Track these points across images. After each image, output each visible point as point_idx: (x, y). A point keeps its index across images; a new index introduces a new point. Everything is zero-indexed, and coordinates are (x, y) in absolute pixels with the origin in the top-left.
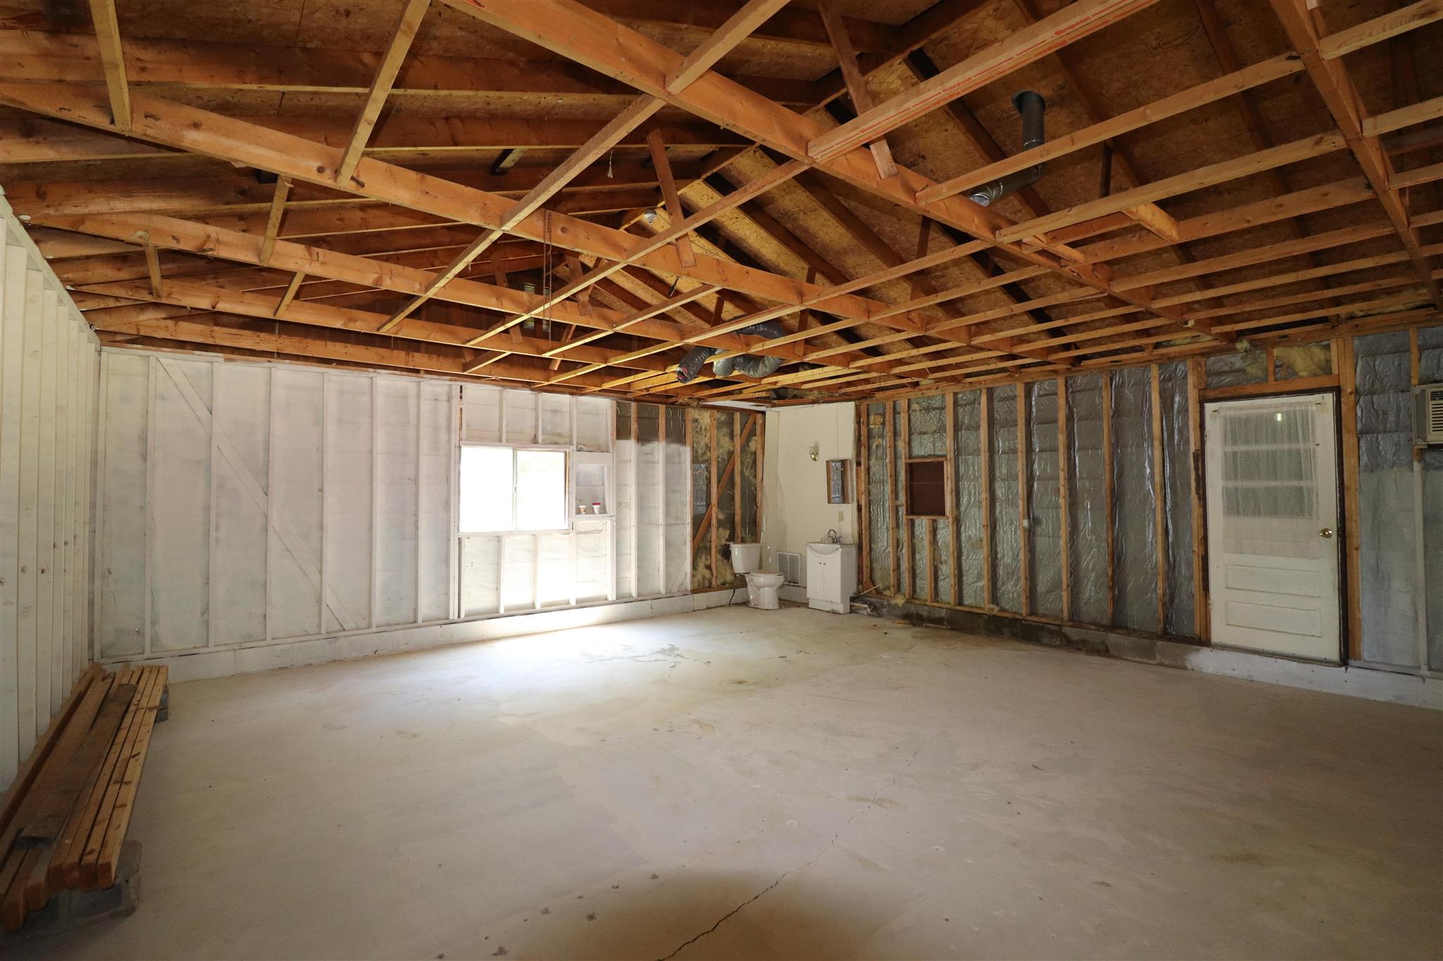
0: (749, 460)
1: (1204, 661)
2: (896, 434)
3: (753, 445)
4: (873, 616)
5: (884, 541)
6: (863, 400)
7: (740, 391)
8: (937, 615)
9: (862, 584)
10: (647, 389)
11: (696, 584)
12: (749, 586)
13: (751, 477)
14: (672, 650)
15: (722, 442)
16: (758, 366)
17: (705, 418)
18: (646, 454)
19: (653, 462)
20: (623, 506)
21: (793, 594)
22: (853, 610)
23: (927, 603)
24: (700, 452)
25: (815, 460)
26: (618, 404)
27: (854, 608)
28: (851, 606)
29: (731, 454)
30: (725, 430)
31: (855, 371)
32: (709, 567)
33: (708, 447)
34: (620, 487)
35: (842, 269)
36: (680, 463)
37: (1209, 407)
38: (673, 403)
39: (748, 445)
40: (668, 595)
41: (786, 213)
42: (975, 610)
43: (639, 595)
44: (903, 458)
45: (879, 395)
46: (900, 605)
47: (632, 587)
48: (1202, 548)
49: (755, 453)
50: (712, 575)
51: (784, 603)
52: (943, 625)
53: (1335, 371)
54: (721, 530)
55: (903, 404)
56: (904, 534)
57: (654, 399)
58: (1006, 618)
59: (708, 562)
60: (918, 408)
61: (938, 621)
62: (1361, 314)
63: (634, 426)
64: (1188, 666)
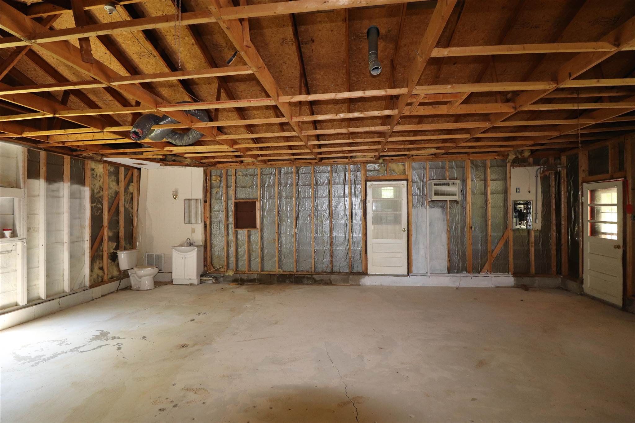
0: (129, 197)
1: (366, 281)
2: (227, 187)
3: (131, 188)
4: (216, 283)
5: (219, 242)
6: (209, 167)
7: (142, 153)
8: (252, 278)
9: (206, 267)
10: (63, 143)
11: (92, 281)
12: (131, 278)
13: (130, 209)
14: (104, 335)
15: (111, 186)
16: (183, 138)
17: (100, 169)
18: (53, 191)
19: (59, 197)
20: (32, 230)
21: (163, 278)
22: (201, 282)
23: (245, 272)
24: (96, 191)
25: (175, 199)
26: (29, 151)
27: (202, 280)
28: (201, 279)
29: (117, 193)
30: (113, 177)
31: (234, 150)
32: (101, 269)
33: (101, 189)
34: (30, 215)
35: (234, 91)
36: (80, 198)
37: (369, 183)
38: (77, 156)
39: (128, 189)
40: (72, 292)
41: (217, 45)
42: (271, 273)
43: (47, 296)
44: (233, 199)
45: (219, 166)
46: (231, 275)
47: (41, 291)
48: (365, 237)
49: (132, 194)
50: (104, 273)
51: (157, 284)
52: (255, 282)
53: (407, 173)
54: (110, 243)
55: (232, 171)
56: (231, 237)
57: (60, 151)
58: (287, 274)
59: (101, 265)
60: (241, 174)
61: (252, 281)
62: (415, 155)
63: (43, 170)
64: (361, 284)
